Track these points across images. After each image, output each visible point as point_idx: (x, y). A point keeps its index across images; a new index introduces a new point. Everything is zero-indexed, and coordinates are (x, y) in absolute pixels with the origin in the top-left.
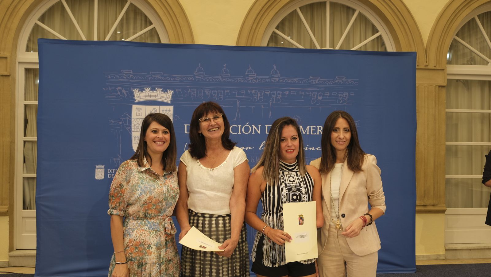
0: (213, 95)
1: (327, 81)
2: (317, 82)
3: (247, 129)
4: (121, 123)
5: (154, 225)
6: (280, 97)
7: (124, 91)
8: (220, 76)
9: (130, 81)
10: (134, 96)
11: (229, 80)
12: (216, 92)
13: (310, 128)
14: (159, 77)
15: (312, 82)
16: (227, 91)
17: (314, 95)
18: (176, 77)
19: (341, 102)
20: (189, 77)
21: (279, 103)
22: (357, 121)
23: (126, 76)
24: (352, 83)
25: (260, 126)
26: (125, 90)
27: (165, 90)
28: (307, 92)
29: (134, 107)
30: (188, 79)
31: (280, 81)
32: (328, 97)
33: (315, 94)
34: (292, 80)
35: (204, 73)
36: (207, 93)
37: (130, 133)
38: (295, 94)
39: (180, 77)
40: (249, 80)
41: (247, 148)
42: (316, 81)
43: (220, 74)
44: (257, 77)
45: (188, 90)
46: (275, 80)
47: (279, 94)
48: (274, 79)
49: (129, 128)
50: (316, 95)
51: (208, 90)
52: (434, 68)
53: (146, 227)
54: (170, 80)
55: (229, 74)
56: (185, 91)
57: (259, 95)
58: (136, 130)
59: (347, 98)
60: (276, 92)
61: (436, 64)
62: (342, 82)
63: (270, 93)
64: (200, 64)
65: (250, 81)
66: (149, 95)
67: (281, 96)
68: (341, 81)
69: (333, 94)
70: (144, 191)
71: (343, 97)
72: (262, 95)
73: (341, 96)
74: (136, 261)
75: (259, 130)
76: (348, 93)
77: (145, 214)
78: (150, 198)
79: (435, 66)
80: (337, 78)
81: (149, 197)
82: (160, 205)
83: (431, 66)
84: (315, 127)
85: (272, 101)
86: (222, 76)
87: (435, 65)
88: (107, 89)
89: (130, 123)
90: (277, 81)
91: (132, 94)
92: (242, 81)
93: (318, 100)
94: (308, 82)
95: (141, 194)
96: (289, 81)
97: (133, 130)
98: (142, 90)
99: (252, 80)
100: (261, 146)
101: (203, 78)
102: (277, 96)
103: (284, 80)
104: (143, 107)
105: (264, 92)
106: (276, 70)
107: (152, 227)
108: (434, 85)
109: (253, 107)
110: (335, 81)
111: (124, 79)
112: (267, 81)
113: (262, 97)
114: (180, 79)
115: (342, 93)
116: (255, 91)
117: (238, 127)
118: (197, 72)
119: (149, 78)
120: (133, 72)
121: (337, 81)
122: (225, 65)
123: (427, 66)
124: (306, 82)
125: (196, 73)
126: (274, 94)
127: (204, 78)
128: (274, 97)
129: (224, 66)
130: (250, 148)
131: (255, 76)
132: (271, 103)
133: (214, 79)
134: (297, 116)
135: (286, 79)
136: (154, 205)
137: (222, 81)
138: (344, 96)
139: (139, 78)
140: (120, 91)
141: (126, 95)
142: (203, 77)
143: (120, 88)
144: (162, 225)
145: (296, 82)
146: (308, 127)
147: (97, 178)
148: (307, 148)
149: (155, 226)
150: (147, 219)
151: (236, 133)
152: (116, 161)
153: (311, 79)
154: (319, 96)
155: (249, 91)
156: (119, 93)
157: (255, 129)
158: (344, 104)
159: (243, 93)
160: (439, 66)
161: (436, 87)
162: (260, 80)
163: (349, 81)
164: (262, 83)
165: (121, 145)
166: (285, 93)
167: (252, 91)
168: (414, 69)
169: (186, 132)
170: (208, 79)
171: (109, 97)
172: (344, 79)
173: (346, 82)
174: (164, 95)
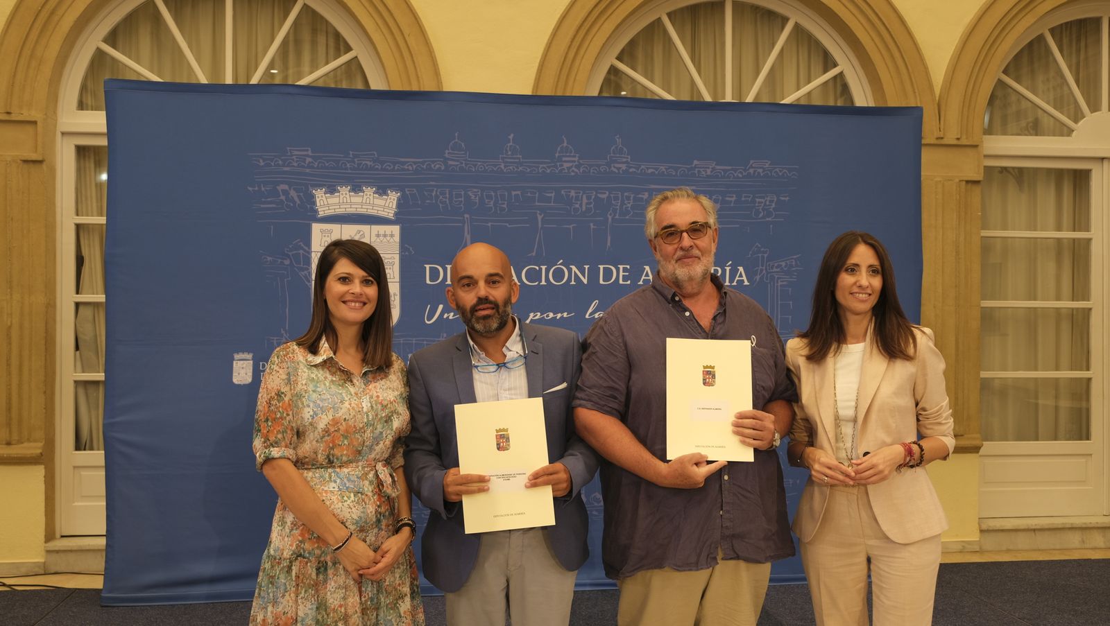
0: (486, 200)
1: (732, 169)
2: (709, 173)
3: (559, 275)
5: (349, 480)
6: (629, 205)
7: (293, 193)
8: (500, 161)
9: (308, 171)
10: (314, 203)
11: (520, 168)
12: (493, 194)
14: (369, 163)
15: (699, 172)
16: (516, 193)
18: (409, 162)
19: (761, 215)
20: (433, 162)
21: (627, 217)
22: (795, 257)
23: (297, 161)
24: (785, 175)
25: (587, 267)
26: (297, 191)
27: (382, 191)
29: (316, 228)
30: (433, 166)
31: (631, 170)
32: (732, 205)
34: (656, 169)
35: (465, 154)
36: (473, 197)
39: (415, 163)
40: (564, 169)
41: (559, 316)
42: (707, 170)
43: (501, 156)
44: (581, 161)
45: (432, 191)
46: (619, 169)
47: (628, 198)
48: (617, 165)
49: (306, 272)
51: (475, 190)
52: (955, 142)
53: (333, 484)
54: (393, 170)
55: (520, 156)
56: (426, 193)
57: (585, 200)
59: (774, 205)
60: (622, 196)
61: (961, 134)
62: (763, 172)
63: (609, 197)
64: (456, 134)
65: (566, 171)
66: (349, 201)
67: (632, 201)
68: (761, 170)
69: (743, 199)
70: (321, 408)
71: (765, 205)
72: (592, 201)
73: (761, 203)
74: (313, 559)
75: (584, 277)
76: (775, 197)
77: (328, 456)
78: (335, 422)
79: (958, 139)
80: (751, 165)
81: (333, 420)
82: (358, 439)
83: (951, 138)
85: (613, 214)
86: (505, 160)
87: (959, 137)
88: (257, 189)
89: (308, 261)
90: (622, 170)
91: (311, 200)
92: (548, 171)
94: (690, 173)
95: (316, 414)
96: (650, 171)
98: (332, 190)
99: (569, 168)
100: (590, 311)
101: (464, 165)
102: (623, 203)
103: (637, 169)
104: (335, 227)
105: (596, 196)
106: (620, 146)
107: (345, 484)
108: (957, 180)
109: (571, 227)
110: (748, 170)
111: (294, 166)
112: (602, 170)
113: (592, 206)
114: (414, 167)
115: (763, 195)
116: (576, 193)
117: (541, 269)
118: (450, 151)
119: (348, 165)
120: (312, 152)
121: (751, 171)
122: (512, 135)
123: (942, 138)
124: (687, 172)
125: (448, 153)
126: (616, 198)
127: (466, 165)
128: (616, 205)
129: (510, 139)
130: (565, 315)
131: (576, 159)
132: (610, 218)
133: (487, 166)
135: (643, 167)
136: (346, 437)
137: (505, 171)
138: (768, 203)
139: (327, 165)
140: (285, 192)
141: (298, 202)
142: (464, 162)
143: (286, 187)
144: (367, 479)
145: (663, 172)
147: (236, 380)
149: (353, 481)
150: (334, 467)
151: (536, 283)
153: (695, 167)
155: (563, 192)
156: (283, 198)
157: (576, 274)
158: (767, 219)
159: (551, 197)
160: (967, 138)
161: (961, 183)
162: (587, 168)
163: (777, 170)
164: (591, 174)
165: (287, 310)
166: (640, 196)
167: (570, 192)
168: (917, 145)
169: (428, 282)
170: (475, 166)
171: (262, 206)
172: (767, 166)
173: (771, 171)
174: (380, 201)
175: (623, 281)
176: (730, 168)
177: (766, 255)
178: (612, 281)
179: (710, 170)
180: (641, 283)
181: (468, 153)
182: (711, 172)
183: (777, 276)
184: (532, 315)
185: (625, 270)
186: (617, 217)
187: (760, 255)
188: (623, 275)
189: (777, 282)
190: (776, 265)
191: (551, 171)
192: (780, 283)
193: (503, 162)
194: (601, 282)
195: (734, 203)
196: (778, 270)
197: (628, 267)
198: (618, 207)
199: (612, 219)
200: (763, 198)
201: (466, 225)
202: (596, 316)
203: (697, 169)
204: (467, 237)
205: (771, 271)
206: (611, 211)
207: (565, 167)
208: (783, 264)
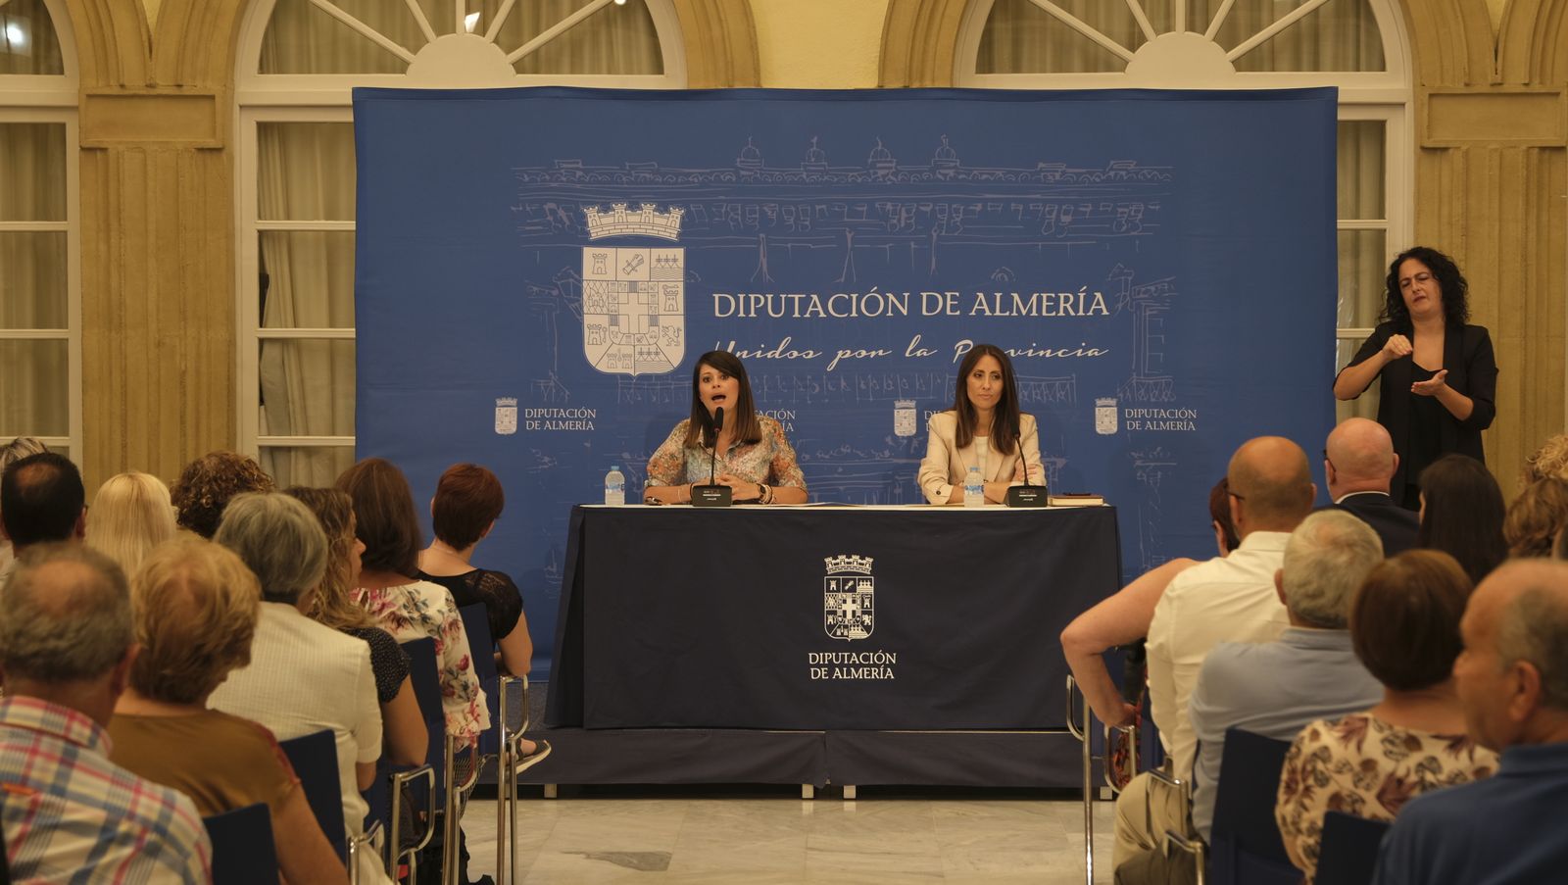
0: (786, 217)
1: (1087, 173)
2: (1058, 178)
3: (872, 305)
4: (555, 293)
6: (959, 219)
7: (561, 213)
8: (802, 169)
9: (578, 186)
10: (586, 224)
11: (826, 178)
12: (793, 209)
13: (1040, 300)
14: (648, 176)
15: (1045, 177)
16: (820, 207)
17: (1050, 213)
18: (693, 173)
19: (1124, 228)
20: (723, 172)
21: (956, 234)
22: (1168, 280)
23: (565, 176)
24: (1155, 178)
25: (906, 295)
26: (566, 210)
27: (663, 208)
28: (1031, 205)
29: (588, 252)
30: (722, 177)
31: (961, 177)
32: (1086, 217)
33: (1053, 210)
34: (992, 175)
35: (761, 162)
36: (770, 213)
37: (578, 317)
38: (1000, 209)
39: (701, 174)
40: (878, 178)
41: (873, 354)
42: (1056, 174)
43: (803, 163)
44: (898, 167)
45: (722, 207)
46: (945, 175)
47: (957, 211)
48: (942, 171)
49: (577, 304)
50: (1055, 213)
51: (773, 205)
52: (1523, 89)
54: (676, 183)
55: (826, 163)
56: (714, 210)
57: (904, 215)
58: (592, 310)
59: (1140, 216)
60: (950, 207)
61: (1530, 80)
62: (1126, 175)
63: (933, 210)
64: (750, 139)
65: (881, 180)
66: (625, 220)
67: (961, 215)
68: (1124, 173)
69: (1101, 209)
71: (1129, 216)
72: (912, 215)
73: (1124, 213)
75: (904, 307)
76: (1141, 205)
79: (1526, 85)
80: (1112, 167)
83: (1514, 84)
84: (1053, 295)
85: (938, 231)
86: (808, 168)
87: (1527, 82)
88: (521, 208)
89: (579, 291)
90: (950, 177)
91: (582, 220)
93: (1060, 224)
94: (1033, 178)
96: (984, 177)
97: (585, 310)
98: (606, 208)
99: (884, 176)
100: (911, 348)
101: (758, 175)
102: (950, 217)
103: (969, 175)
104: (610, 252)
105: (917, 208)
106: (947, 148)
108: (1524, 147)
109: (887, 246)
110: (1108, 172)
111: (562, 181)
112: (925, 177)
113: (912, 221)
114: (701, 179)
115: (1126, 203)
116: (893, 206)
117: (850, 298)
118: (743, 159)
119: (624, 179)
120: (583, 165)
121: (1112, 174)
122: (816, 138)
123: (1500, 84)
124: (1029, 177)
125: (741, 162)
126: (942, 211)
127: (761, 174)
128: (943, 220)
129: (812, 143)
130: (881, 353)
131: (894, 165)
132: (935, 235)
133: (786, 175)
134: (1003, 267)
137: (807, 181)
138: (1133, 213)
139: (600, 178)
140: (553, 212)
141: (568, 223)
142: (759, 172)
143: (552, 205)
145: (1001, 178)
146: (1035, 296)
147: (499, 430)
148: (1031, 351)
151: (846, 315)
152: (546, 388)
153: (1041, 171)
154: (1064, 214)
155: (877, 206)
156: (550, 218)
157: (894, 303)
158: (1133, 233)
159: (863, 211)
160: (1541, 83)
161: (1531, 150)
162: (906, 175)
163: (1145, 171)
164: (912, 183)
165: (556, 348)
166: (971, 208)
167: (886, 205)
169: (717, 314)
170: (771, 176)
171: (528, 228)
172: (1132, 166)
173: (1137, 174)
174: (660, 220)
175: (951, 312)
176: (1084, 170)
177: (1130, 278)
178: (938, 311)
179: (1060, 173)
180: (973, 313)
181: (764, 161)
182: (1061, 176)
183: (1144, 304)
184: (840, 353)
185: (953, 298)
186: (943, 234)
187: (1123, 278)
188: (951, 304)
189: (1145, 311)
190: (1143, 289)
191: (862, 180)
192: (1148, 312)
193: (805, 171)
194: (924, 313)
195: (1091, 214)
196: (1146, 296)
197: (957, 294)
198: (945, 222)
199: (938, 235)
200: (1127, 206)
201: (762, 247)
202: (919, 354)
203: (1042, 174)
204: (764, 261)
205: (1137, 297)
206: (936, 228)
207: (879, 175)
208: (1153, 288)
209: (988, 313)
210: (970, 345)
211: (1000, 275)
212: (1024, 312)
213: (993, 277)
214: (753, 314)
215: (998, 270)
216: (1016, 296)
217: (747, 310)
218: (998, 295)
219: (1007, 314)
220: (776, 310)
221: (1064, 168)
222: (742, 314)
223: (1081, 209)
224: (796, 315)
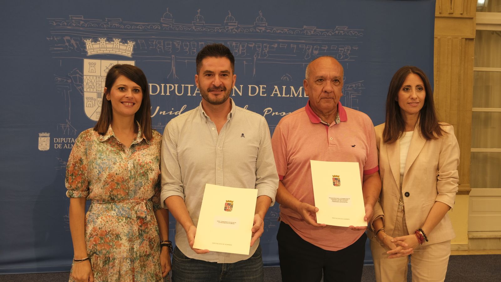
0: (184, 47)
1: (325, 31)
2: (312, 33)
6: (266, 51)
7: (73, 42)
8: (193, 24)
9: (81, 29)
10: (85, 48)
12: (188, 44)
14: (117, 25)
15: (307, 32)
16: (202, 43)
17: (309, 49)
18: (139, 25)
19: (342, 58)
20: (154, 25)
21: (265, 58)
22: (361, 82)
23: (75, 23)
24: (356, 34)
25: (241, 86)
26: (75, 40)
27: (124, 41)
28: (300, 45)
29: (86, 62)
30: (154, 27)
31: (268, 31)
32: (325, 52)
33: (310, 48)
34: (282, 30)
35: (173, 20)
36: (177, 45)
37: (82, 94)
38: (286, 47)
39: (144, 25)
40: (229, 30)
42: (312, 31)
43: (193, 22)
44: (239, 25)
45: (153, 41)
46: (260, 30)
47: (266, 47)
48: (260, 28)
49: (80, 87)
51: (178, 41)
52: (460, 16)
54: (131, 29)
55: (204, 22)
56: (150, 43)
57: (241, 48)
58: (88, 90)
59: (349, 52)
60: (262, 45)
61: (463, 11)
62: (343, 33)
63: (255, 47)
64: (167, 9)
65: (230, 31)
66: (105, 47)
67: (268, 49)
68: (342, 32)
69: (332, 48)
71: (344, 52)
72: (245, 48)
73: (342, 50)
75: (240, 92)
76: (350, 47)
79: (461, 14)
80: (337, 28)
83: (457, 14)
85: (257, 56)
86: (195, 24)
87: (462, 13)
88: (52, 39)
89: (82, 81)
90: (263, 31)
91: (84, 46)
92: (220, 31)
93: (313, 55)
94: (301, 33)
96: (279, 31)
97: (85, 90)
98: (95, 40)
99: (232, 29)
101: (171, 27)
102: (263, 50)
103: (271, 30)
104: (98, 62)
105: (247, 45)
106: (262, 17)
108: (460, 38)
110: (335, 31)
111: (73, 26)
112: (251, 31)
113: (245, 51)
114: (143, 27)
115: (343, 46)
116: (236, 44)
118: (164, 19)
119: (105, 26)
120: (84, 18)
121: (337, 32)
122: (199, 10)
123: (452, 13)
124: (299, 33)
125: (163, 20)
126: (259, 47)
127: (173, 26)
128: (259, 51)
129: (198, 12)
131: (236, 24)
132: (255, 58)
133: (185, 27)
134: (287, 74)
135: (274, 29)
137: (195, 30)
138: (346, 51)
139: (92, 25)
140: (69, 41)
141: (76, 47)
142: (172, 25)
143: (68, 38)
145: (286, 32)
146: (301, 88)
147: (40, 148)
152: (65, 128)
153: (305, 29)
154: (315, 50)
155: (228, 43)
156: (67, 44)
157: (236, 90)
158: (345, 60)
160: (466, 14)
161: (463, 40)
162: (242, 29)
163: (352, 32)
164: (245, 33)
165: (70, 109)
166: (272, 46)
167: (232, 43)
168: (432, 18)
170: (178, 27)
171: (55, 49)
172: (346, 29)
173: (348, 32)
174: (123, 47)
175: (262, 94)
176: (324, 30)
178: (256, 94)
179: (313, 31)
180: (272, 95)
181: (174, 20)
182: (314, 32)
183: (350, 92)
185: (263, 88)
186: (259, 58)
188: (262, 91)
189: (350, 96)
190: (350, 86)
191: (221, 31)
192: (352, 97)
193: (194, 26)
194: (250, 95)
195: (326, 51)
196: (351, 89)
197: (265, 86)
198: (260, 52)
199: (257, 58)
200: (343, 47)
201: (173, 61)
203: (305, 31)
204: (174, 68)
205: (347, 89)
206: (256, 54)
207: (229, 29)
208: (354, 85)
209: (279, 95)
210: (270, 110)
211: (285, 78)
212: (296, 95)
213: (282, 79)
214: (168, 94)
215: (284, 75)
216: (292, 88)
217: (165, 92)
218: (284, 87)
219: (288, 96)
220: (180, 92)
221: (315, 28)
222: (163, 94)
223: (323, 48)
224: (189, 94)
